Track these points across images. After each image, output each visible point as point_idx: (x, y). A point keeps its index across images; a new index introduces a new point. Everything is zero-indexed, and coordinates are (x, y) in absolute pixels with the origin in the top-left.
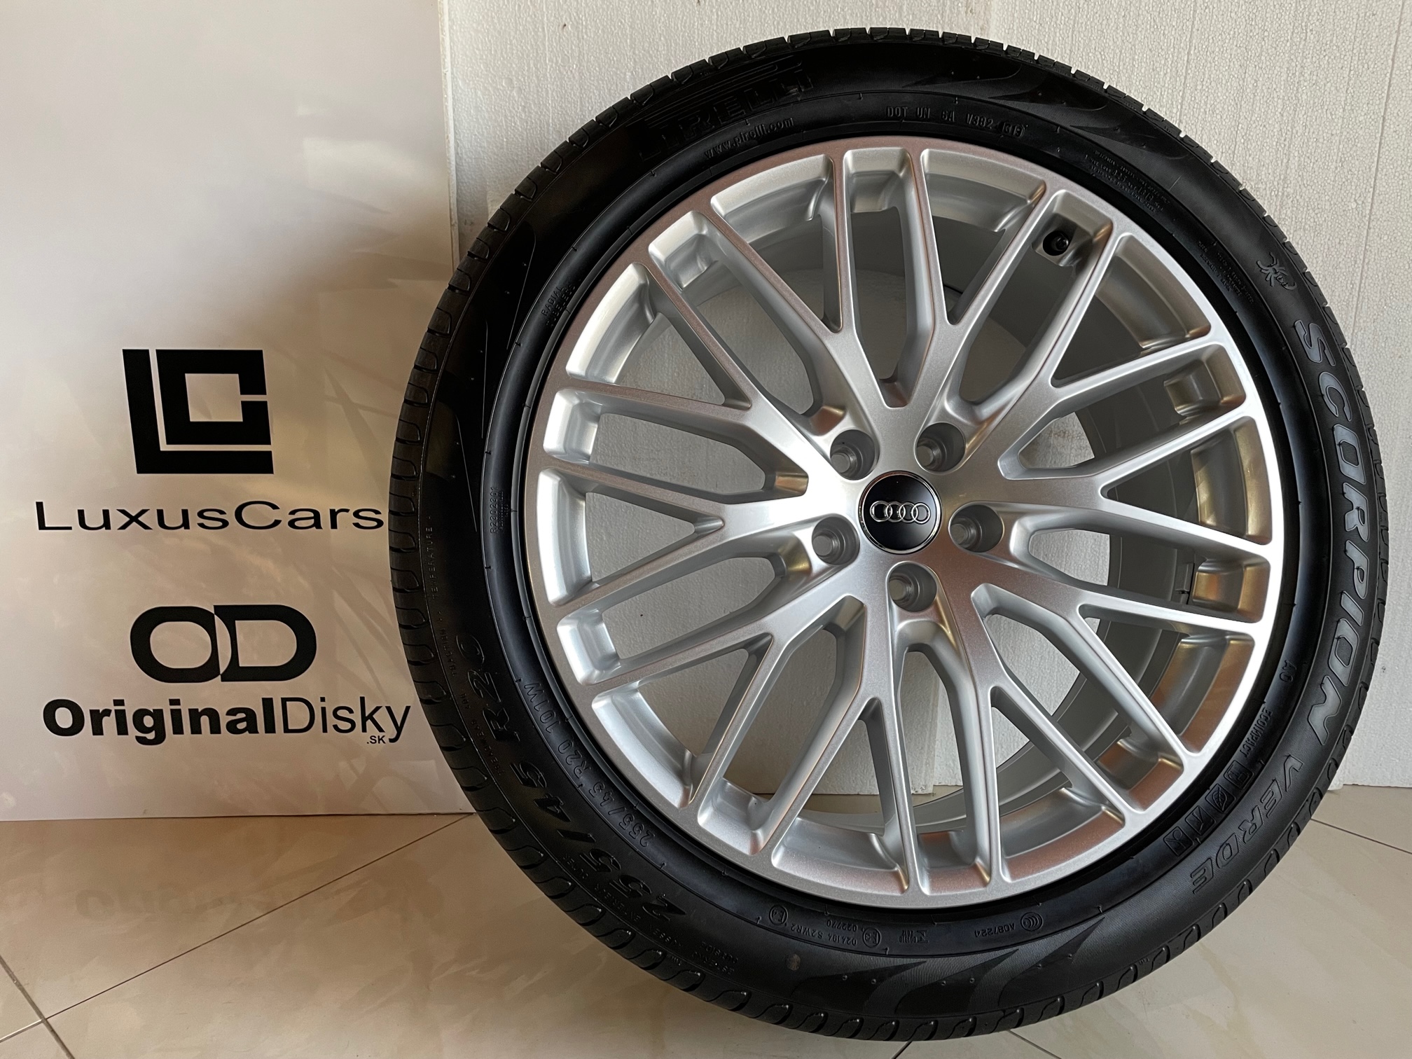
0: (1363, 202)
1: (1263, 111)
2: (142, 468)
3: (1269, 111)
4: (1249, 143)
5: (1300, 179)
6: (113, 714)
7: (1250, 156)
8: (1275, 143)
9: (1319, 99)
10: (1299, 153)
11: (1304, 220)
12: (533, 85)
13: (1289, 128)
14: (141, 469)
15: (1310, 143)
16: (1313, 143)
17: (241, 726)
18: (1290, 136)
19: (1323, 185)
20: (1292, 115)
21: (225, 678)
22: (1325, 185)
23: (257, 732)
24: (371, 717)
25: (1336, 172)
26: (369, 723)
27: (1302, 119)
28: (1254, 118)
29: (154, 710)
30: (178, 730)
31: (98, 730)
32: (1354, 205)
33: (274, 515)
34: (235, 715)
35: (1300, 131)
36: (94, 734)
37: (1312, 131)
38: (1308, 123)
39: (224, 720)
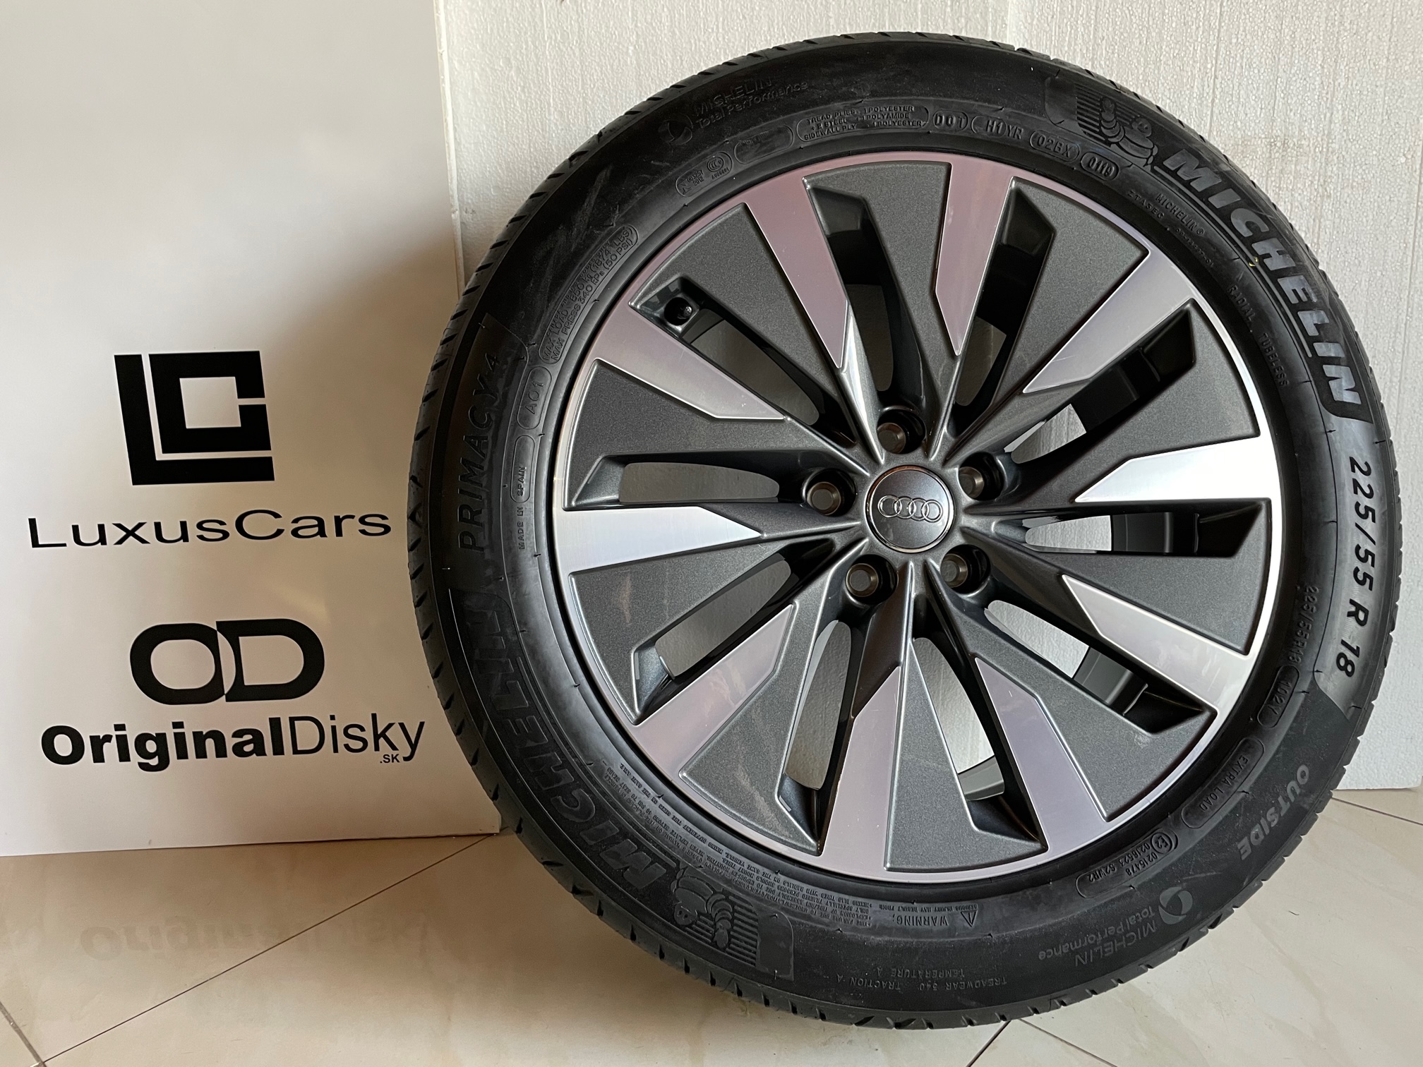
0: (1412, 156)
1: (1302, 63)
2: (138, 479)
3: (1309, 64)
4: (1289, 97)
5: (1345, 134)
6: (114, 740)
7: (1291, 110)
8: (1316, 97)
9: (1361, 50)
10: (1342, 107)
11: (1351, 177)
12: (532, 63)
13: (1331, 81)
14: (136, 481)
15: (1354, 96)
16: (1356, 96)
17: (248, 748)
18: (1332, 89)
19: (1369, 139)
20: (1333, 67)
21: (231, 697)
22: (1371, 140)
23: (265, 755)
24: (383, 735)
25: (1383, 124)
26: (382, 741)
27: (1344, 70)
28: (1293, 71)
29: (156, 734)
30: (182, 754)
31: (98, 757)
32: (1403, 160)
33: (274, 525)
34: (241, 737)
35: (1343, 84)
36: (95, 761)
37: (1355, 83)
38: (1350, 75)
39: (230, 742)
